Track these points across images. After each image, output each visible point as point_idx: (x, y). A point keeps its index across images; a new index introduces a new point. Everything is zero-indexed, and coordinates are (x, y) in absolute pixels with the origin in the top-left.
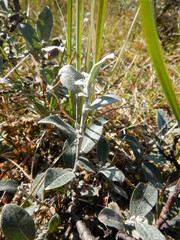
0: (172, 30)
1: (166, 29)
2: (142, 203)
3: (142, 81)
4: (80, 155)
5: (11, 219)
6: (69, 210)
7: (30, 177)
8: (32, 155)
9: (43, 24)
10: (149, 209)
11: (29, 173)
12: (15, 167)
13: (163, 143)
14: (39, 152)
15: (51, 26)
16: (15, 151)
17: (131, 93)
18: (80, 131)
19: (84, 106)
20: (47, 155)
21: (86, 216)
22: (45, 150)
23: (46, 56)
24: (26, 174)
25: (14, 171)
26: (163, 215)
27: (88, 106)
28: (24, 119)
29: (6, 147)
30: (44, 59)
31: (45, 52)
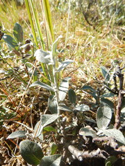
0: (97, 18)
1: (93, 18)
2: (104, 119)
3: (88, 54)
4: (59, 103)
5: (26, 149)
6: (62, 141)
7: (31, 129)
8: (29, 115)
9: (17, 33)
10: (109, 121)
11: (31, 127)
12: (20, 125)
13: (109, 85)
14: (33, 112)
15: (22, 33)
16: (18, 115)
17: (83, 63)
18: (56, 87)
19: (54, 70)
20: (39, 113)
21: (73, 141)
22: (37, 110)
23: (23, 51)
24: (28, 128)
25: (20, 128)
26: (117, 121)
27: (56, 70)
28: (19, 95)
29: (11, 115)
30: (23, 53)
31: (22, 49)
